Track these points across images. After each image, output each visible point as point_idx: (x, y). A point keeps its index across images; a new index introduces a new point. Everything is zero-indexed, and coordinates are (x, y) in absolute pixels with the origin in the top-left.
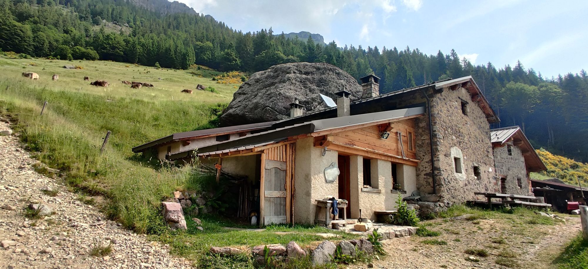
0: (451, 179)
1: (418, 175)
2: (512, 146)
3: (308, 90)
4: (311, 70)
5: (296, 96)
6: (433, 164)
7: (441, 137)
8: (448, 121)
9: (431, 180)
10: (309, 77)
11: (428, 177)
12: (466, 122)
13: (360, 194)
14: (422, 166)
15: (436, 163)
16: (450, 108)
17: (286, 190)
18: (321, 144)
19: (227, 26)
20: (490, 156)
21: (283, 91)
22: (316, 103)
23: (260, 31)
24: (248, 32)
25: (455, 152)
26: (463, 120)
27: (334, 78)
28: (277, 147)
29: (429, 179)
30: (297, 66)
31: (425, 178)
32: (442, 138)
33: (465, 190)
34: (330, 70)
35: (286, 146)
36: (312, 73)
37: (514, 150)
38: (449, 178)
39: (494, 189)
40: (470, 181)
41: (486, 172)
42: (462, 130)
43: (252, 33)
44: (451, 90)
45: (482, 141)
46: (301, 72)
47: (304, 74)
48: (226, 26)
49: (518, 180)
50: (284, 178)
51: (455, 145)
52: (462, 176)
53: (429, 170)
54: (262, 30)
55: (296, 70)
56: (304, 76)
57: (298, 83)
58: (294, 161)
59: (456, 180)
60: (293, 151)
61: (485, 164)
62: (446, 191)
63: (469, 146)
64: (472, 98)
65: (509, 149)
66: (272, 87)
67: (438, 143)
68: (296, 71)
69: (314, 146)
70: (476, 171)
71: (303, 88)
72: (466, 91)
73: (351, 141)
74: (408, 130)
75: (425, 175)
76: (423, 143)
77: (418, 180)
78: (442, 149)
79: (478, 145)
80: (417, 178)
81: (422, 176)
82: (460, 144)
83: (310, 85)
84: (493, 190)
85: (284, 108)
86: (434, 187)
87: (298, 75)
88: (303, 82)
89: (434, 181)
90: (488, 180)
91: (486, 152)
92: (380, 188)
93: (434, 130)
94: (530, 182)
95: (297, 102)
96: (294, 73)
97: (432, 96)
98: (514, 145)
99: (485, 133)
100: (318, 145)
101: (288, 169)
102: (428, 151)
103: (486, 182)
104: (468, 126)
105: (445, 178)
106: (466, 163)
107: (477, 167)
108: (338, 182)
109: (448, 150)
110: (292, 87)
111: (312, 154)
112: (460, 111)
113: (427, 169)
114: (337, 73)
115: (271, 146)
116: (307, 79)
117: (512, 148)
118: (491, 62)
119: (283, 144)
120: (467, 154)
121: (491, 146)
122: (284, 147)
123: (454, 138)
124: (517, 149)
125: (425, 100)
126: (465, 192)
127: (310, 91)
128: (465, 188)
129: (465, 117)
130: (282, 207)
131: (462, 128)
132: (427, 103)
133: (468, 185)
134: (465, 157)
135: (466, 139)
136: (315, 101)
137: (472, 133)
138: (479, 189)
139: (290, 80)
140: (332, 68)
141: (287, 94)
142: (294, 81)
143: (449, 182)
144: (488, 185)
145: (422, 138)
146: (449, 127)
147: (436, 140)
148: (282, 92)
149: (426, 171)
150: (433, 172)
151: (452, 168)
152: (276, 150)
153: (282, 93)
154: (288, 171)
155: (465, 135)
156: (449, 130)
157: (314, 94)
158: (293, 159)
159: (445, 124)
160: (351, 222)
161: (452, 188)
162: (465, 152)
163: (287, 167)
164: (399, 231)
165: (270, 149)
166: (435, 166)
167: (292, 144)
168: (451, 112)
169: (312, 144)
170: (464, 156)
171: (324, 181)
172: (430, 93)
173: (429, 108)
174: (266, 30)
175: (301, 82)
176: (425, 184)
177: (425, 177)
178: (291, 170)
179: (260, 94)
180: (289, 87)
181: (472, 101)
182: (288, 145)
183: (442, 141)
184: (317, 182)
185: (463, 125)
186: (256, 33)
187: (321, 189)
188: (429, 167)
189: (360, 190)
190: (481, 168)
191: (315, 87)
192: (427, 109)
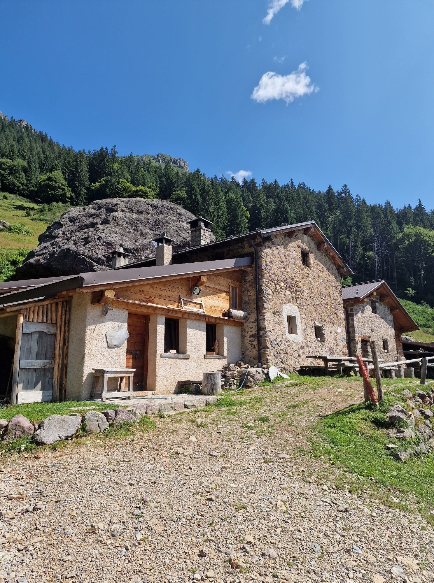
0: (281, 341)
1: (243, 337)
2: (377, 302)
3: (138, 234)
4: (145, 207)
5: (121, 242)
6: (258, 324)
7: (270, 291)
8: (280, 274)
9: (256, 343)
10: (141, 217)
11: (254, 339)
12: (307, 275)
13: (157, 361)
14: (248, 326)
15: (261, 322)
16: (284, 259)
17: (54, 358)
18: (98, 301)
19: (51, 139)
20: (339, 314)
21: (104, 234)
22: (148, 252)
23: (98, 149)
24: (81, 149)
25: (289, 309)
26: (303, 272)
27: (174, 220)
28: (43, 306)
29: (254, 341)
30: (127, 203)
31: (250, 341)
32: (272, 293)
33: (301, 354)
34: (171, 209)
35: (57, 304)
36: (147, 213)
37: (380, 307)
38: (278, 340)
39: (343, 353)
40: (309, 343)
41: (333, 332)
42: (300, 284)
43: (87, 152)
44: (287, 238)
45: (330, 297)
46: (132, 210)
47: (135, 213)
48: (49, 138)
49: (383, 342)
50: (52, 344)
51: (290, 301)
52: (298, 338)
53: (254, 331)
54: (102, 148)
55: (125, 207)
56: (135, 216)
57: (125, 225)
58: (67, 323)
59: (288, 342)
60: (66, 311)
61: (333, 324)
62: (272, 355)
63: (310, 303)
64: (317, 246)
65: (374, 306)
66: (90, 229)
67: (265, 299)
68: (124, 209)
69: (91, 303)
70: (319, 332)
71: (132, 231)
72: (309, 238)
73: (148, 297)
74: (231, 285)
75: (250, 336)
76: (249, 300)
77: (243, 342)
78: (269, 306)
79: (323, 301)
80: (242, 341)
81: (248, 338)
82: (296, 301)
83: (142, 228)
84: (341, 354)
85: (104, 257)
86: (259, 350)
87: (127, 214)
88: (132, 223)
89: (259, 344)
90: (335, 342)
91: (334, 310)
92: (188, 353)
93: (261, 284)
94: (401, 344)
95: (121, 250)
96: (123, 211)
97: (259, 245)
98: (381, 301)
99: (334, 288)
100: (95, 303)
101: (58, 332)
102: (254, 308)
103: (331, 344)
104: (310, 279)
105: (273, 339)
106: (304, 322)
107: (320, 327)
108: (126, 347)
109: (279, 307)
110: (117, 230)
111: (88, 313)
112: (300, 262)
113: (252, 329)
114: (178, 214)
115: (34, 304)
116: (138, 219)
117: (377, 304)
118: (390, 201)
119: (52, 301)
120: (306, 312)
121: (342, 302)
122: (54, 305)
123: (288, 293)
124: (383, 306)
125: (252, 250)
126: (300, 356)
127: (142, 235)
128: (301, 351)
129: (306, 269)
130: (47, 380)
131: (300, 282)
132: (254, 252)
133: (305, 347)
134: (304, 316)
135: (305, 294)
136: (147, 249)
137: (315, 288)
138: (320, 352)
139: (115, 220)
140: (172, 206)
141: (110, 239)
142: (121, 222)
143: (277, 344)
144: (334, 348)
145: (249, 294)
146: (282, 281)
147: (262, 296)
148: (102, 235)
149: (251, 332)
150: (258, 333)
151: (284, 328)
152: (41, 310)
153: (103, 237)
154: (58, 336)
155: (305, 290)
156: (282, 284)
157: (146, 240)
158: (67, 319)
159: (276, 278)
160: (141, 395)
161: (281, 351)
162: (304, 310)
163: (56, 330)
164: (191, 401)
165: (32, 309)
166: (261, 326)
167: (66, 301)
168: (285, 263)
169: (89, 301)
170: (301, 314)
171: (106, 346)
172: (258, 241)
173: (256, 258)
174: (106, 149)
175: (130, 223)
176: (251, 347)
177: (251, 339)
178: (62, 333)
179: (73, 238)
180: (113, 230)
181: (318, 250)
182: (60, 303)
183: (270, 297)
184: (94, 347)
185: (303, 278)
186: (93, 152)
187: (101, 356)
188: (254, 328)
189: (158, 356)
190: (325, 328)
191: (148, 231)
192: (254, 260)
